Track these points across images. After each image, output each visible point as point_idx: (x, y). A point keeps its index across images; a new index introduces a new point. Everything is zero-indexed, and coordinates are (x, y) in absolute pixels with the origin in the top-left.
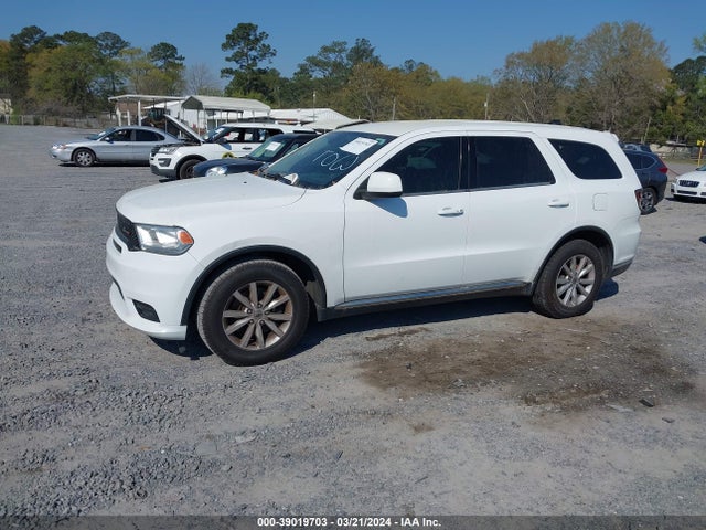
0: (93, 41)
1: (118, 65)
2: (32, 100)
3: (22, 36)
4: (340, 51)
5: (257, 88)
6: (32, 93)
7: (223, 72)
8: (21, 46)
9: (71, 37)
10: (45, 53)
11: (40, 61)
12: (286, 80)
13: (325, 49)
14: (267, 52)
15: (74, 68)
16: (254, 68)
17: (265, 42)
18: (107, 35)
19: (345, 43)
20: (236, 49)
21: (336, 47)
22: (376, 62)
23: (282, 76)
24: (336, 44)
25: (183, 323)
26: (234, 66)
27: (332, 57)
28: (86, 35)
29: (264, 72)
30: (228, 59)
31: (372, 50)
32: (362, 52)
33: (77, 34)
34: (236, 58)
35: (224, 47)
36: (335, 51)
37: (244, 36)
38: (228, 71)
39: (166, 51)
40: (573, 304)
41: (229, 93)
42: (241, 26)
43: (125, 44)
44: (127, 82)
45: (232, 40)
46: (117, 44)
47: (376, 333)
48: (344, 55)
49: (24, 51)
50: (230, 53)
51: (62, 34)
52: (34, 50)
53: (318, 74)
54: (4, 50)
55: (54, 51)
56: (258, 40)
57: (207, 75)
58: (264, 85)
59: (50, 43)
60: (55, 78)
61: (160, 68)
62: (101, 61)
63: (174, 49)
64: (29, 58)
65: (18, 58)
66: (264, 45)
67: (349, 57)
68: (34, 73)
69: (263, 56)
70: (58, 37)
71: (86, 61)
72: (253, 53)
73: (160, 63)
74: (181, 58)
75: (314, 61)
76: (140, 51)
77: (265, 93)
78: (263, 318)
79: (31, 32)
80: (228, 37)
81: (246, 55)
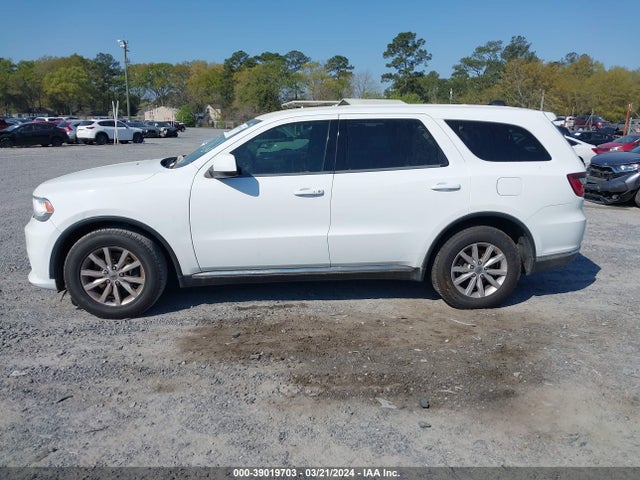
0: (283, 59)
1: (299, 77)
2: (236, 109)
3: (232, 60)
4: (494, 51)
5: (413, 90)
6: (236, 104)
7: (383, 77)
8: (231, 67)
9: (266, 57)
10: (246, 72)
11: (243, 76)
12: (444, 81)
13: (480, 50)
14: (424, 56)
15: (266, 82)
16: (411, 72)
17: (422, 48)
18: (293, 53)
19: (501, 42)
20: (396, 56)
21: (491, 47)
22: (532, 58)
23: (441, 77)
24: (490, 44)
25: (51, 277)
26: (393, 71)
27: (486, 56)
28: (277, 55)
29: (421, 75)
30: (388, 66)
31: (528, 47)
32: (517, 50)
33: (271, 54)
34: (395, 64)
35: (386, 55)
36: (489, 51)
37: (404, 44)
38: (389, 76)
39: (339, 63)
40: (478, 295)
41: (388, 95)
42: (402, 36)
43: (306, 60)
44: (306, 90)
45: (392, 48)
46: (300, 59)
47: (241, 305)
48: (498, 54)
49: (233, 71)
50: (390, 60)
51: (260, 55)
52: (239, 70)
53: (472, 73)
54: (220, 72)
55: (253, 69)
56: (415, 46)
57: (370, 81)
58: (419, 87)
59: (251, 63)
60: (251, 90)
61: (335, 76)
62: (287, 75)
63: (346, 60)
64: (235, 76)
65: (228, 76)
66: (421, 51)
67: (503, 56)
68: (238, 88)
69: (420, 60)
70: (257, 58)
71: (276, 76)
72: (411, 58)
73: (334, 73)
74: (352, 68)
75: (468, 62)
76: (317, 64)
77: (420, 94)
78: (118, 279)
79: (239, 55)
80: (390, 46)
81: (405, 61)
